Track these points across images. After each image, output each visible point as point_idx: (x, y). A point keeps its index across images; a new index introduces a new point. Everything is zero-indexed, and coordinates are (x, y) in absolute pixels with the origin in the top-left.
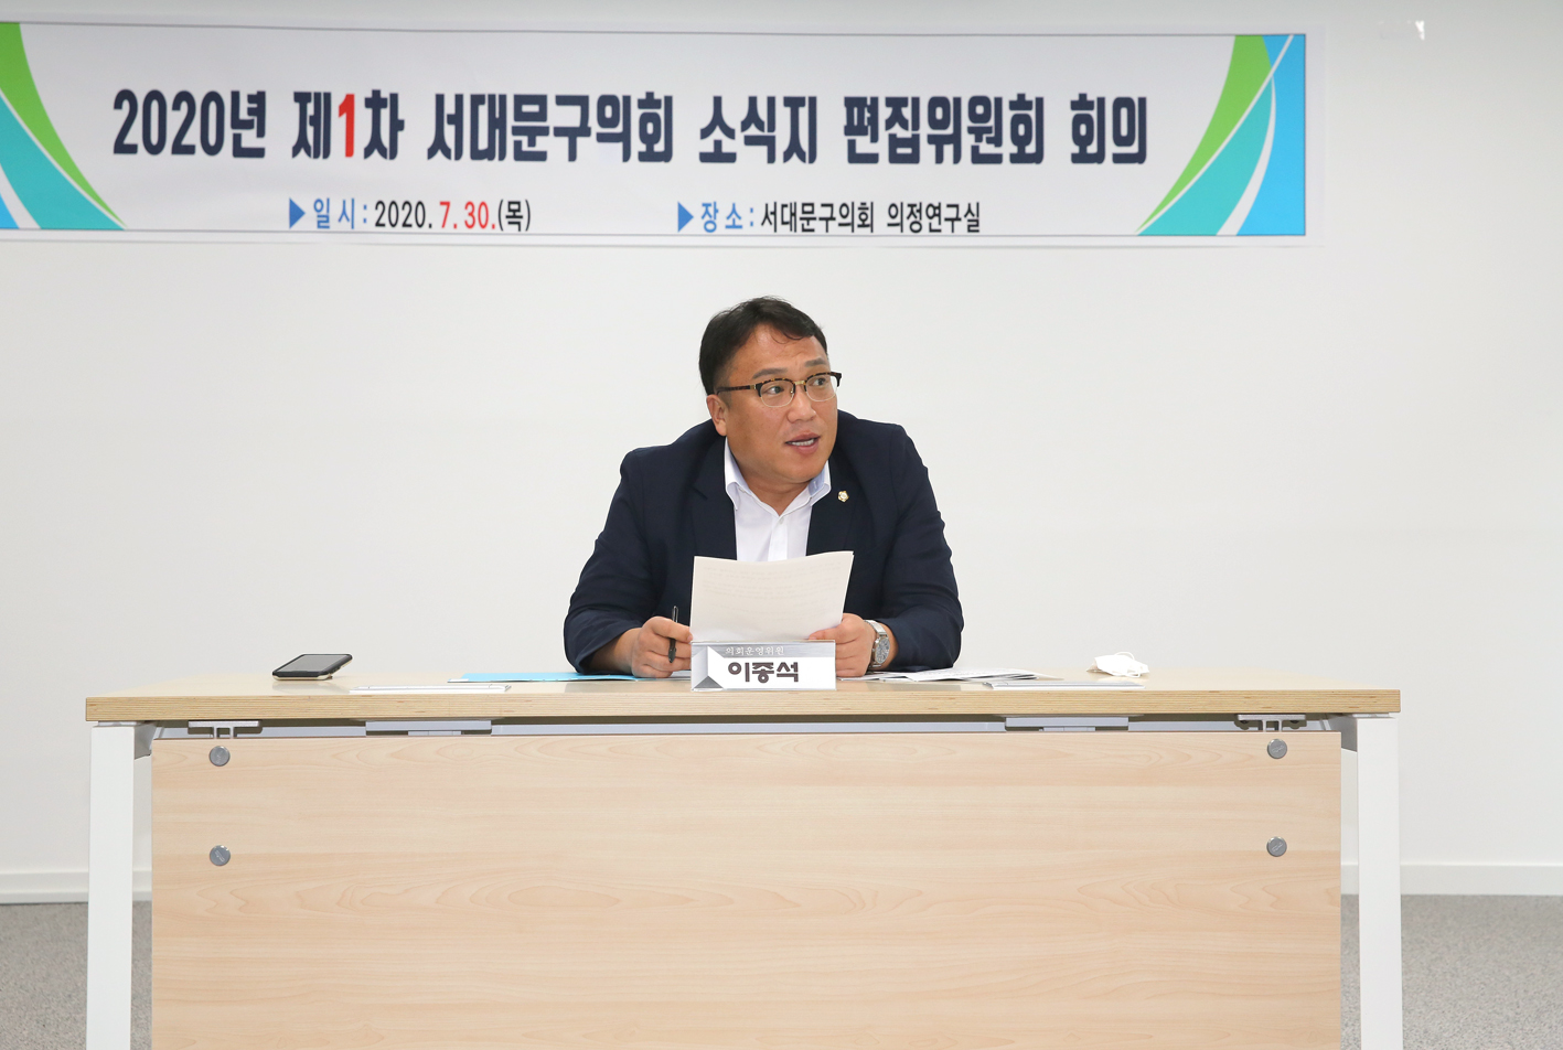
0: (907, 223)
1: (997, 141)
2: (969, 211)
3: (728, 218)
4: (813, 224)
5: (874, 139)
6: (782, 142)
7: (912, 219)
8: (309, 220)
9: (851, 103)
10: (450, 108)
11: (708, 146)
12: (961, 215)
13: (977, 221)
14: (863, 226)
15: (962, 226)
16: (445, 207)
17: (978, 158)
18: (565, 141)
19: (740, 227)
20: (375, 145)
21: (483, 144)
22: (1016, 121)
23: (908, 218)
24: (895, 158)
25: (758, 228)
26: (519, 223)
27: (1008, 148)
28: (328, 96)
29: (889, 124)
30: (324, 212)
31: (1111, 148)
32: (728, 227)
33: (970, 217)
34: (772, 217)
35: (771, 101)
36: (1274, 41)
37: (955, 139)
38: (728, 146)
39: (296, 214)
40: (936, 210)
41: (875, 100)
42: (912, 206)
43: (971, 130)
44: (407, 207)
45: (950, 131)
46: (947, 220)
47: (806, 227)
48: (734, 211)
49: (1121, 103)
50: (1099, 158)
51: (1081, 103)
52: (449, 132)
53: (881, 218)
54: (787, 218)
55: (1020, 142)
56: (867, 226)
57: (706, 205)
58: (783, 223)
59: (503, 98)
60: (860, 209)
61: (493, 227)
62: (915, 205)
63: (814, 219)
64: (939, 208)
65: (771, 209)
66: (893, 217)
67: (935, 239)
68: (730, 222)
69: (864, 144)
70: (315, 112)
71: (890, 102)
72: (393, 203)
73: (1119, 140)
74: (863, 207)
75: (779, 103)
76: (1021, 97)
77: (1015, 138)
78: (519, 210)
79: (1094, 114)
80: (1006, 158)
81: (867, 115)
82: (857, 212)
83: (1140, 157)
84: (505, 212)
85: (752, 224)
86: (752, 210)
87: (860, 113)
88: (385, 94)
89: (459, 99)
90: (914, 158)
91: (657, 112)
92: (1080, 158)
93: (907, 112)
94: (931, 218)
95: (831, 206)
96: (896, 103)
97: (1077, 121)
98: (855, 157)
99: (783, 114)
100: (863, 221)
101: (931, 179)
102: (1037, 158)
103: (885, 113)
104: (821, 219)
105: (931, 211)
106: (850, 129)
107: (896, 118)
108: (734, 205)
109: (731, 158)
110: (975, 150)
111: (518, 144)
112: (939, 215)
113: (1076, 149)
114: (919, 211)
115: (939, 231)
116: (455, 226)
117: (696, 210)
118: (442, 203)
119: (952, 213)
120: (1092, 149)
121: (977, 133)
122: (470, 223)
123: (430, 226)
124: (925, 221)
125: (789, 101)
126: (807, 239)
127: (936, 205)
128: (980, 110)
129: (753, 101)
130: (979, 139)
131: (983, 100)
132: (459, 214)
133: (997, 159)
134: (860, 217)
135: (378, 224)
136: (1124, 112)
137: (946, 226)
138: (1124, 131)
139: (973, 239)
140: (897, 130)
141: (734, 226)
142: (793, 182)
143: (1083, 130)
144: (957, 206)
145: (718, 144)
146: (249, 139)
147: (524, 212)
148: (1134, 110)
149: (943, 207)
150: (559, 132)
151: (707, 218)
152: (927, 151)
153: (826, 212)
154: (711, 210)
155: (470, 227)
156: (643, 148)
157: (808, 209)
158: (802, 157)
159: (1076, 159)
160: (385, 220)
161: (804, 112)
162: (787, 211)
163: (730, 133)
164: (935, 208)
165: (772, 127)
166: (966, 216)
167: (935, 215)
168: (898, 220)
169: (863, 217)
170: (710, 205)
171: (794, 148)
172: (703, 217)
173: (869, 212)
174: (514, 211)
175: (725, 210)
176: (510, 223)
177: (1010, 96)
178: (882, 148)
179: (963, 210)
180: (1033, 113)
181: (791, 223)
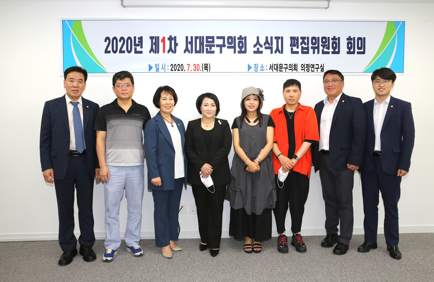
1: (328, 48)
2: (321, 66)
3: (261, 68)
4: (282, 69)
5: (298, 48)
6: (274, 48)
7: (307, 68)
8: (154, 70)
9: (292, 38)
10: (189, 40)
11: (255, 49)
12: (319, 67)
13: (323, 69)
15: (319, 70)
16: (188, 66)
17: (324, 53)
18: (219, 48)
19: (264, 70)
20: (170, 50)
21: (198, 49)
22: (333, 43)
23: (306, 68)
24: (303, 53)
25: (268, 71)
26: (207, 70)
27: (331, 50)
28: (158, 37)
29: (301, 44)
30: (158, 67)
31: (356, 50)
32: (260, 70)
33: (321, 67)
34: (272, 68)
35: (272, 38)
36: (397, 23)
37: (318, 48)
38: (261, 49)
39: (150, 68)
41: (298, 37)
43: (322, 45)
44: (179, 66)
45: (317, 45)
46: (316, 68)
47: (280, 70)
48: (262, 66)
49: (359, 39)
50: (353, 53)
51: (349, 39)
52: (189, 46)
53: (299, 68)
54: (276, 68)
55: (334, 48)
56: (296, 70)
57: (255, 65)
58: (275, 69)
59: (203, 37)
60: (294, 65)
61: (201, 70)
62: (308, 65)
63: (283, 68)
64: (314, 65)
65: (272, 65)
66: (302, 68)
67: (313, 73)
68: (261, 69)
69: (295, 49)
70: (155, 41)
71: (302, 38)
72: (175, 65)
73: (359, 48)
74: (295, 65)
75: (274, 38)
76: (334, 37)
78: (207, 66)
79: (352, 42)
80: (331, 53)
81: (296, 41)
82: (293, 66)
83: (363, 53)
84: (204, 66)
85: (267, 69)
86: (267, 66)
87: (294, 41)
88: (173, 37)
89: (192, 37)
90: (308, 53)
91: (243, 40)
93: (306, 41)
94: (312, 68)
95: (287, 65)
97: (348, 43)
98: (293, 52)
99: (275, 41)
100: (295, 68)
102: (338, 53)
103: (300, 41)
104: (284, 68)
105: (312, 66)
106: (291, 45)
107: (303, 42)
108: (262, 64)
109: (261, 52)
110: (323, 50)
111: (207, 49)
112: (314, 67)
113: (348, 50)
114: (309, 66)
115: (314, 71)
116: (191, 70)
117: (253, 66)
118: (188, 65)
119: (317, 67)
120: (352, 50)
122: (195, 69)
123: (185, 70)
124: (310, 69)
125: (276, 38)
126: (281, 73)
127: (313, 64)
128: (324, 40)
129: (267, 38)
130: (324, 48)
131: (325, 38)
132: (192, 67)
133: (328, 53)
135: (171, 70)
136: (360, 41)
137: (316, 70)
138: (360, 46)
140: (303, 45)
141: (262, 70)
142: (277, 59)
143: (350, 45)
144: (318, 65)
145: (258, 49)
146: (139, 49)
147: (209, 66)
148: (362, 40)
149: (315, 65)
150: (218, 46)
151: (255, 68)
152: (311, 51)
153: (285, 66)
154: (256, 66)
155: (195, 71)
156: (239, 50)
157: (281, 65)
158: (279, 52)
159: (348, 53)
160: (173, 69)
161: (280, 41)
162: (276, 66)
163: (261, 46)
164: (313, 65)
165: (272, 44)
166: (320, 67)
167: (313, 67)
168: (303, 68)
169: (295, 67)
170: (256, 64)
171: (277, 50)
172: (254, 68)
173: (296, 66)
174: (206, 66)
175: (260, 66)
176: (205, 69)
177: (331, 37)
178: (300, 50)
179: (320, 66)
180: (337, 41)
181: (277, 69)
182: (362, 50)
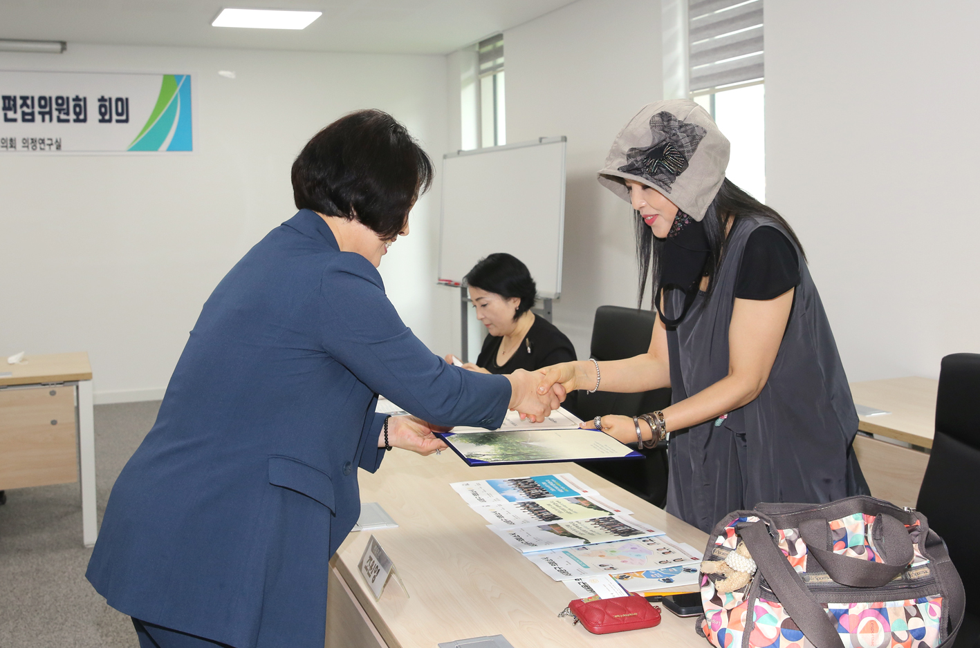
0: (30, 146)
1: (68, 114)
2: (57, 141)
5: (15, 112)
7: (33, 144)
9: (4, 98)
12: (53, 143)
13: (60, 145)
14: (12, 147)
15: (54, 147)
17: (60, 120)
22: (75, 106)
23: (31, 144)
24: (24, 120)
27: (72, 116)
29: (22, 106)
31: (115, 117)
33: (57, 144)
36: (178, 77)
37: (50, 113)
40: (43, 141)
41: (15, 97)
42: (32, 139)
43: (56, 109)
45: (47, 109)
46: (47, 145)
49: (118, 100)
50: (110, 121)
51: (102, 99)
53: (19, 144)
55: (77, 114)
60: (9, 140)
62: (34, 139)
66: (24, 144)
67: (42, 153)
69: (11, 115)
71: (22, 98)
73: (118, 114)
74: (11, 140)
76: (77, 96)
77: (75, 113)
79: (107, 104)
80: (72, 121)
81: (12, 103)
82: (9, 142)
83: (126, 121)
87: (9, 102)
90: (32, 120)
92: (102, 121)
93: (29, 102)
94: (40, 144)
96: (24, 98)
97: (101, 107)
98: (7, 120)
100: (12, 145)
101: (40, 129)
102: (84, 120)
103: (19, 102)
105: (41, 141)
106: (5, 108)
107: (24, 104)
110: (58, 118)
112: (44, 143)
113: (100, 117)
114: (36, 141)
115: (44, 149)
119: (49, 142)
120: (107, 117)
121: (59, 111)
124: (38, 145)
127: (43, 139)
128: (60, 101)
130: (60, 113)
131: (62, 98)
133: (67, 121)
134: (12, 143)
136: (120, 104)
137: (47, 147)
138: (120, 110)
139: (59, 153)
140: (25, 109)
143: (103, 110)
144: (51, 139)
148: (124, 103)
149: (45, 140)
152: (38, 117)
159: (101, 121)
166: (55, 143)
167: (42, 143)
168: (26, 145)
173: (14, 142)
177: (72, 96)
178: (19, 116)
179: (54, 141)
180: (82, 103)
182: (124, 117)
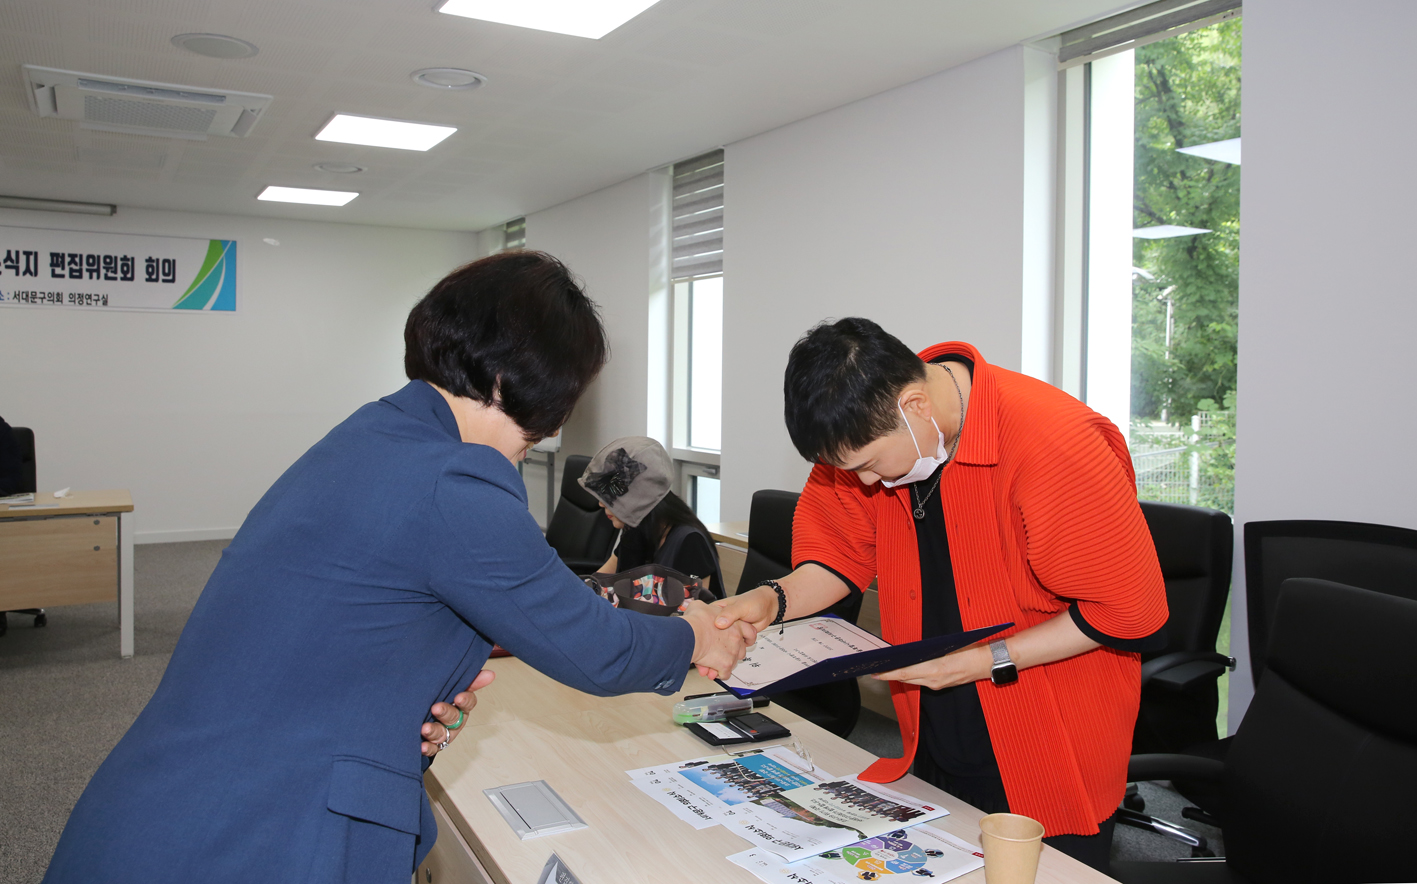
0: (77, 301)
1: (115, 272)
4: (36, 300)
5: (63, 268)
6: (22, 266)
9: (53, 255)
12: (100, 299)
13: (107, 301)
14: (58, 301)
15: (100, 303)
17: (107, 278)
19: (4, 300)
22: (123, 265)
23: (78, 299)
24: (72, 276)
25: (12, 300)
27: (120, 275)
29: (69, 264)
31: (161, 277)
33: (104, 299)
34: (18, 297)
35: (17, 253)
36: (225, 243)
37: (98, 271)
40: (90, 297)
41: (63, 255)
42: (79, 295)
43: (104, 268)
45: (95, 267)
46: (94, 300)
47: (33, 301)
49: (165, 261)
50: (157, 280)
51: (150, 260)
53: (66, 299)
54: (24, 297)
55: (125, 273)
56: (60, 301)
58: (23, 299)
63: (37, 298)
65: (17, 293)
66: (71, 298)
67: (89, 307)
69: (58, 271)
71: (70, 255)
73: (164, 274)
74: (58, 294)
75: (21, 254)
76: (125, 257)
77: (123, 271)
79: (155, 264)
80: (119, 279)
81: (60, 259)
82: (55, 296)
83: (173, 281)
85: (9, 299)
86: (9, 294)
87: (57, 259)
90: (80, 277)
92: (149, 280)
93: (77, 260)
94: (87, 299)
95: (44, 293)
96: (73, 256)
97: (148, 267)
98: (54, 275)
99: (23, 258)
101: (86, 285)
102: (132, 279)
103: (67, 259)
104: (40, 298)
105: (87, 297)
106: (52, 265)
107: (72, 261)
110: (106, 275)
113: (147, 277)
114: (82, 296)
115: (91, 304)
119: (96, 298)
120: (154, 277)
121: (107, 269)
124: (85, 301)
125: (25, 253)
126: (33, 305)
127: (89, 294)
128: (108, 260)
129: (9, 252)
130: (107, 271)
131: (110, 257)
133: (115, 279)
134: (59, 298)
136: (167, 265)
137: (94, 303)
138: (167, 271)
139: (105, 308)
140: (73, 266)
142: (27, 283)
143: (150, 270)
144: (98, 295)
148: (171, 264)
149: (92, 295)
152: (86, 275)
153: (42, 296)
157: (34, 294)
158: (31, 274)
159: (147, 280)
161: (32, 258)
162: (24, 294)
165: (18, 262)
166: (102, 299)
168: (73, 299)
171: (27, 271)
173: (60, 296)
177: (120, 256)
178: (66, 272)
179: (101, 297)
180: (130, 263)
181: (26, 299)
182: (170, 278)
